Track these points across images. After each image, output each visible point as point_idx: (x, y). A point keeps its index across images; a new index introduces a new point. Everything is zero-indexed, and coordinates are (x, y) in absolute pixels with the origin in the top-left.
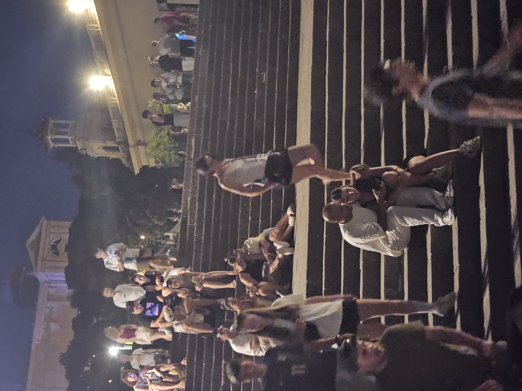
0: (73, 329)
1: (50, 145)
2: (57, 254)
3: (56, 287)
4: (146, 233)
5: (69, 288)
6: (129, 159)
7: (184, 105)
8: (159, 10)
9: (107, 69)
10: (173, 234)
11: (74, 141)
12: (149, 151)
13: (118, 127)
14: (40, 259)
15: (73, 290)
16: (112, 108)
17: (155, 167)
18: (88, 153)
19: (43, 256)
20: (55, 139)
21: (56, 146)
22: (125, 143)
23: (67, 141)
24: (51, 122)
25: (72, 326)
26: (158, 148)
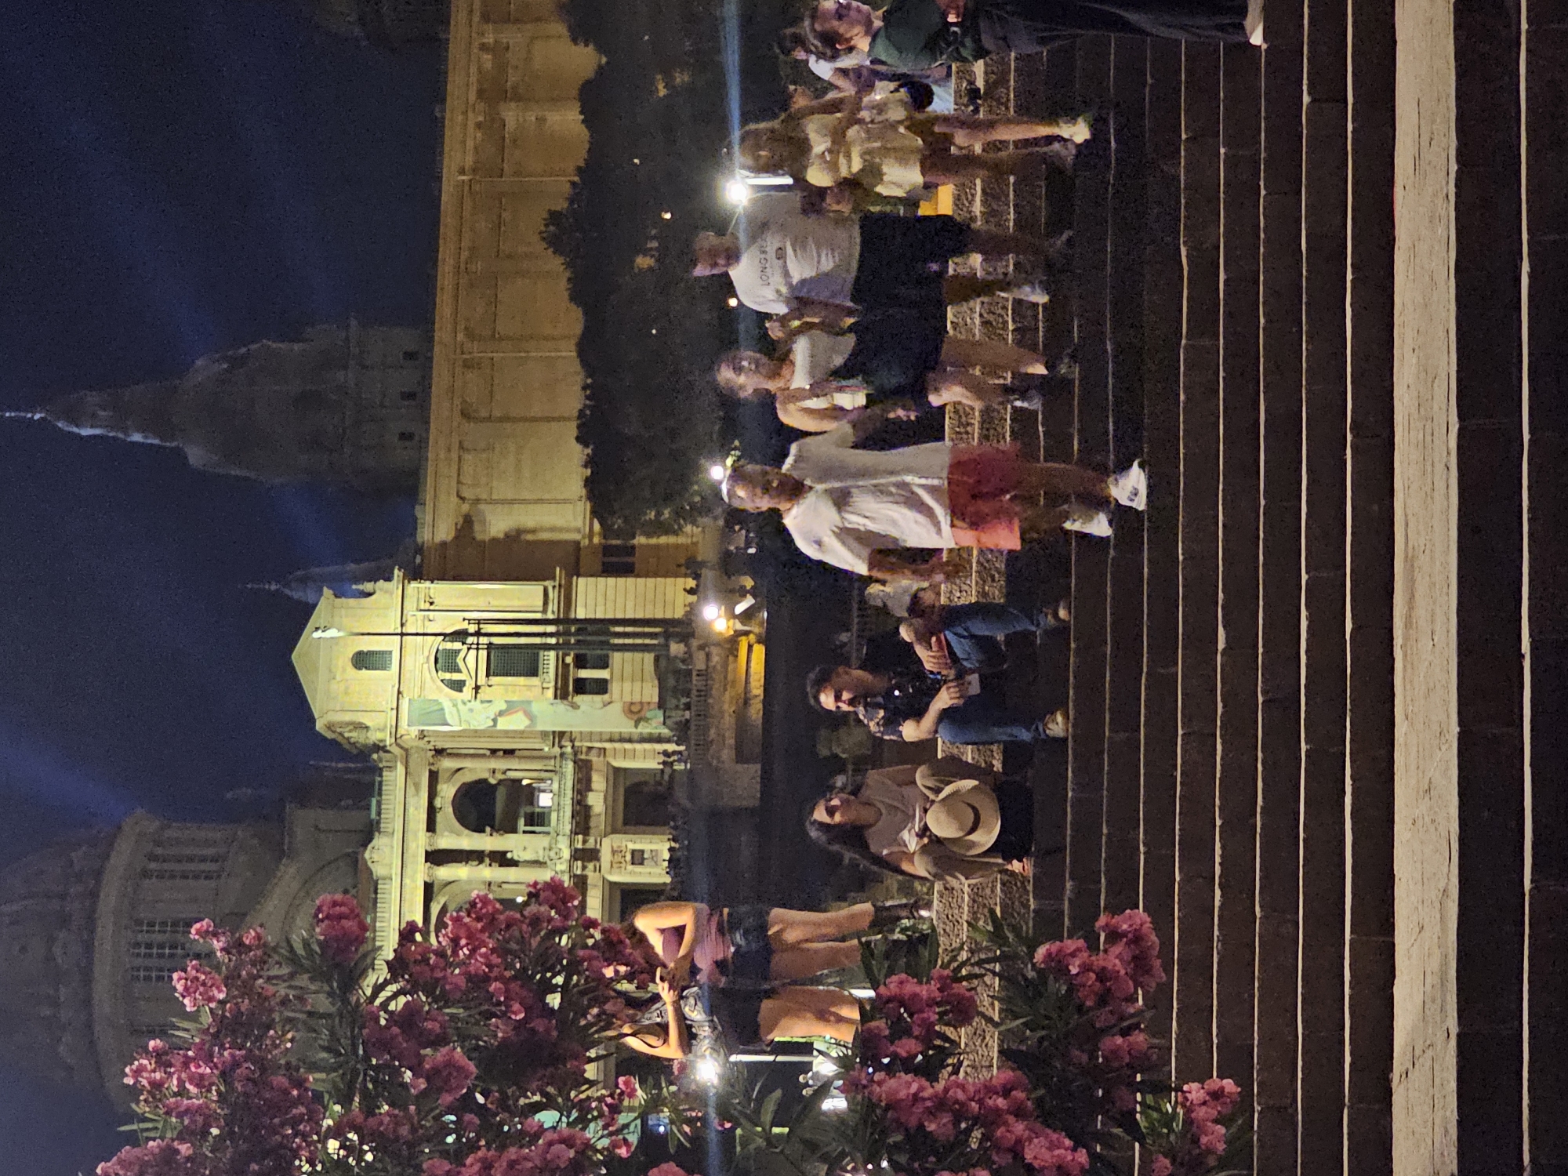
25: (582, 112)
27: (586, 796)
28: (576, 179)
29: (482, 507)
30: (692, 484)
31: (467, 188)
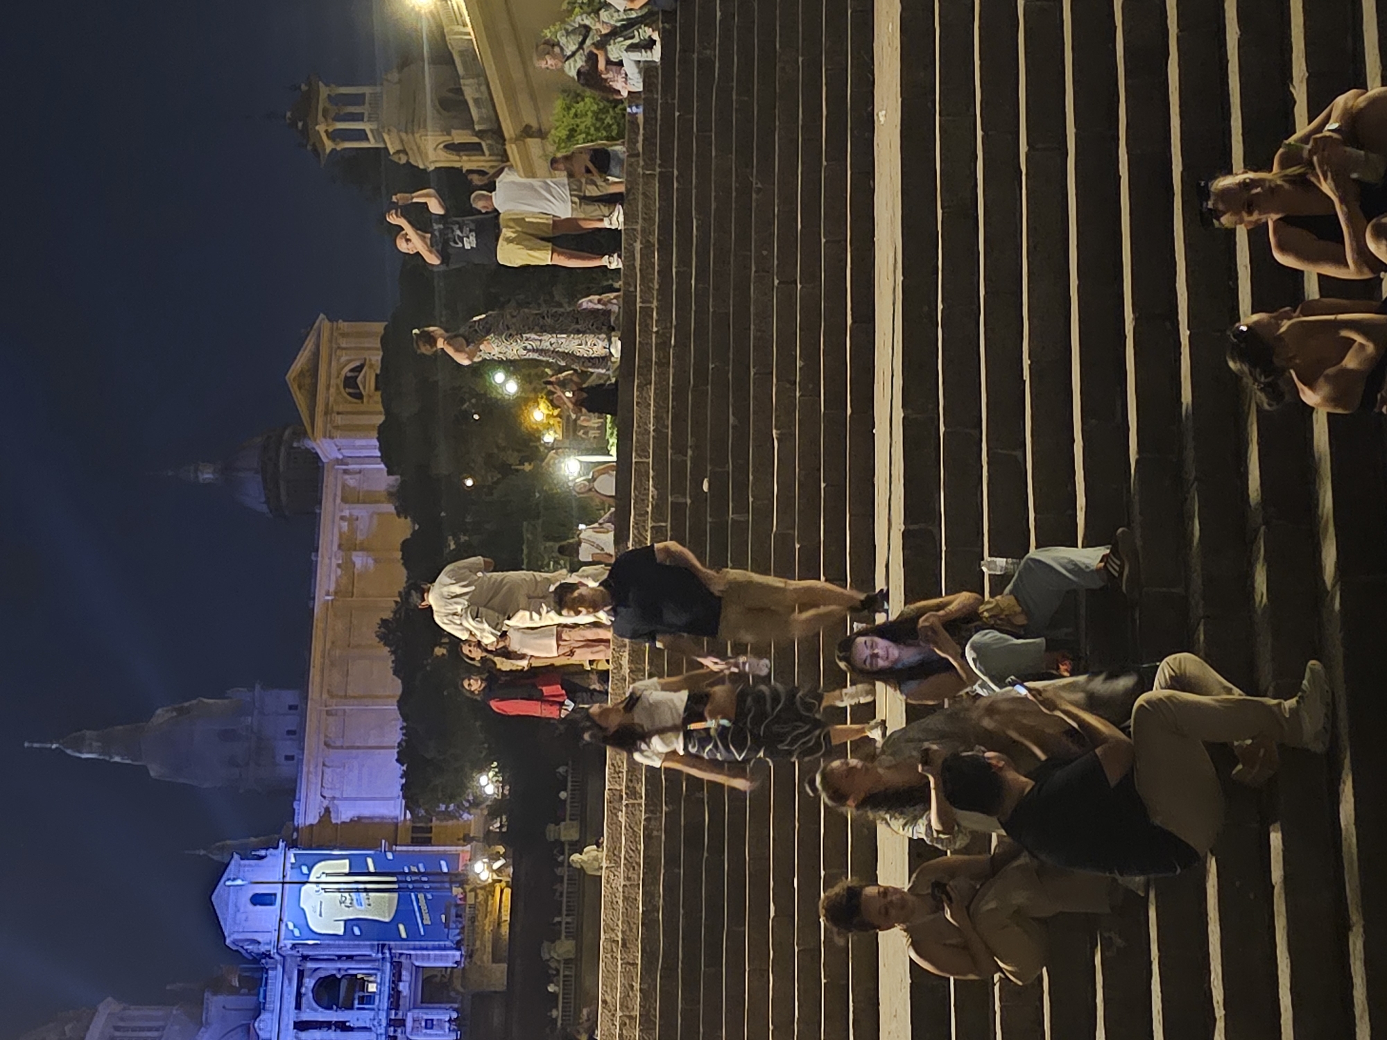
0: (405, 564)
1: (324, 144)
2: (359, 396)
3: (360, 472)
5: (390, 473)
11: (378, 134)
13: (477, 96)
15: (398, 477)
16: (462, 53)
18: (413, 163)
20: (335, 130)
21: (338, 149)
22: (498, 133)
23: (362, 135)
24: (324, 91)
25: (402, 558)
27: (397, 985)
28: (399, 599)
29: (335, 802)
30: (467, 788)
31: (330, 603)
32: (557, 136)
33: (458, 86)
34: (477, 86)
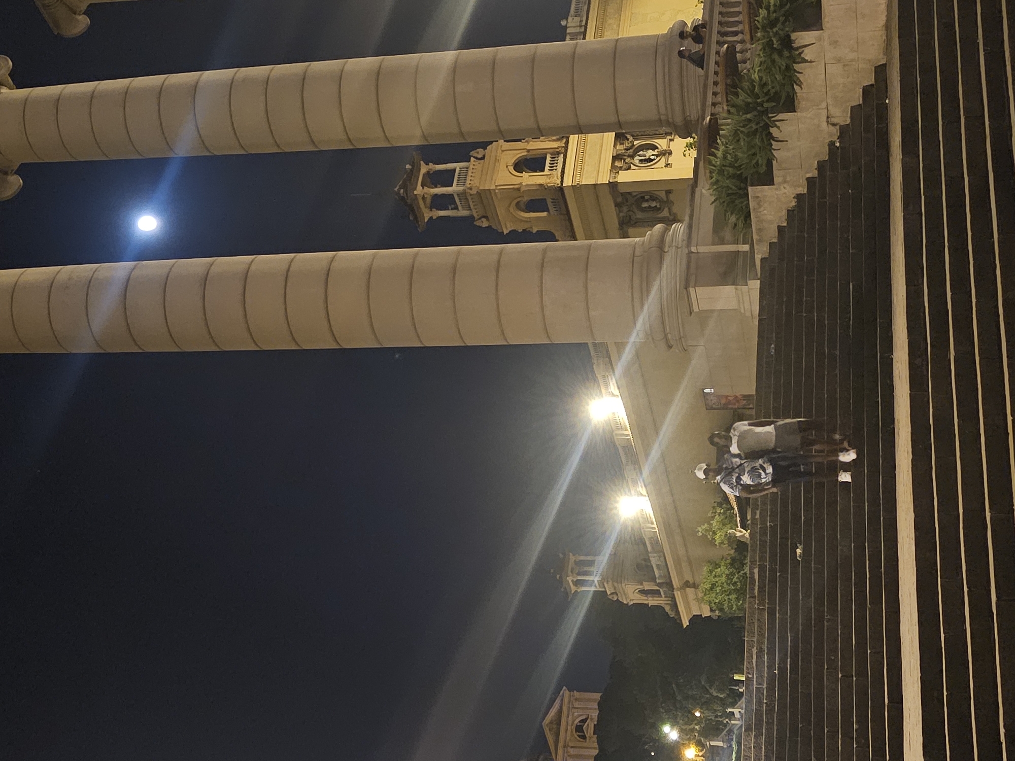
1: (571, 590)
2: (584, 737)
4: (701, 708)
6: (675, 606)
7: (746, 532)
8: (707, 409)
9: (642, 487)
10: (740, 710)
11: (601, 583)
12: (700, 595)
13: (658, 563)
14: (561, 744)
16: (650, 539)
17: (710, 616)
18: (621, 600)
19: (565, 741)
20: (577, 580)
21: (579, 591)
22: (669, 584)
23: (592, 583)
24: (572, 558)
26: (712, 591)
32: (705, 587)
33: (647, 558)
34: (658, 558)
